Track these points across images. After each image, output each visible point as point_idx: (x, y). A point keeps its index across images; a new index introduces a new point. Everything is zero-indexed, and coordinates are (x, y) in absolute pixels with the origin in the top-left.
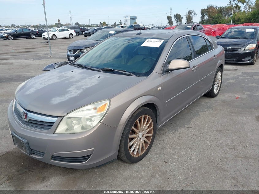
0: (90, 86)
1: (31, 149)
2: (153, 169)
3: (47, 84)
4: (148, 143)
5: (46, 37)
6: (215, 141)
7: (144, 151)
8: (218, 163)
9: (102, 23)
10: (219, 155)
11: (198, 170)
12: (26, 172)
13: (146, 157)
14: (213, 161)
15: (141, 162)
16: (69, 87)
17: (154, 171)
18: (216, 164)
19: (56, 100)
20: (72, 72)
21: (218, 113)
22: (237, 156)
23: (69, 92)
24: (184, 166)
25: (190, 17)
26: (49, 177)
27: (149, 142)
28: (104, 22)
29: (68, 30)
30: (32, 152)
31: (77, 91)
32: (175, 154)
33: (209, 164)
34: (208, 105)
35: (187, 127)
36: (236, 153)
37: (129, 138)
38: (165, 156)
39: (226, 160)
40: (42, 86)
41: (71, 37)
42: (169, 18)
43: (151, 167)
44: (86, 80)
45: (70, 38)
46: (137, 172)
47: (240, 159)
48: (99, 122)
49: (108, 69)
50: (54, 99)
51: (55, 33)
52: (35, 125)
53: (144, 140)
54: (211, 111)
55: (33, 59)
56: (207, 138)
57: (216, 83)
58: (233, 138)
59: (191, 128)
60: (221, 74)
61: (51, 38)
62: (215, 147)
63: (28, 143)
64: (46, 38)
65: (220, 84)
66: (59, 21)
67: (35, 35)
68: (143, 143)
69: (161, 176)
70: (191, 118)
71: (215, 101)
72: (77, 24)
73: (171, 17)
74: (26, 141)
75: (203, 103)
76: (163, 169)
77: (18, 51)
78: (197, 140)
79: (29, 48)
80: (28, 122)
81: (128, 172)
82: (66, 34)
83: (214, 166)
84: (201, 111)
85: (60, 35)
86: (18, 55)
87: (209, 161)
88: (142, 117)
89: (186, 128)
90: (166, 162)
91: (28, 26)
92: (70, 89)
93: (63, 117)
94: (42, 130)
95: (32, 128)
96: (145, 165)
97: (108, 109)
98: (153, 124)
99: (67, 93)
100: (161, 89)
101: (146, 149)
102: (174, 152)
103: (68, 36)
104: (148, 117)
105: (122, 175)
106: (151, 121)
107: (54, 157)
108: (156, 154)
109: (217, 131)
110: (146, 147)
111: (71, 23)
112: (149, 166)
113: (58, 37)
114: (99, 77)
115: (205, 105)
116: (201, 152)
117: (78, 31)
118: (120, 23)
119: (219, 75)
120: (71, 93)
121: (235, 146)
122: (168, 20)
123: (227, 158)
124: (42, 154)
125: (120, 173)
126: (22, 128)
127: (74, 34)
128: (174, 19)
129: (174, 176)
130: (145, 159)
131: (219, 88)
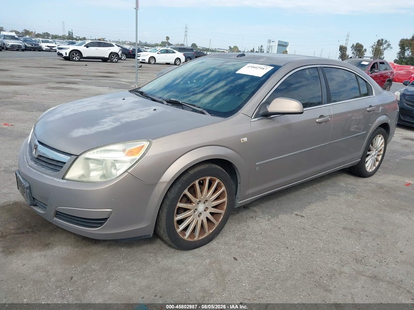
0: (134, 119)
1: (34, 198)
2: (210, 263)
3: (80, 111)
4: (214, 224)
5: (141, 59)
6: (334, 243)
7: (206, 235)
8: (321, 277)
9: (232, 47)
10: (330, 265)
11: (283, 280)
12: (27, 232)
13: (206, 245)
14: (313, 273)
15: (196, 250)
16: (105, 117)
17: (209, 268)
18: (317, 278)
19: (79, 132)
20: (124, 99)
21: (359, 202)
22: (361, 273)
23: (101, 124)
24: (261, 270)
25: (380, 50)
26: (53, 245)
27: (217, 224)
28: (235, 47)
29: (174, 52)
30: (35, 203)
31: (113, 124)
32: (256, 249)
33: (305, 275)
34: (348, 188)
35: (296, 215)
36: (361, 268)
37: (177, 208)
38: (239, 250)
39: (337, 276)
40: (73, 113)
41: (178, 62)
42: (343, 49)
43: (208, 261)
44: (135, 111)
45: (175, 64)
46: (184, 263)
47: (363, 278)
48: (126, 171)
49: (176, 101)
50: (76, 130)
51: (155, 55)
52: (43, 164)
53: (207, 218)
54: (350, 197)
55: (110, 87)
56: (322, 237)
57: (373, 153)
58: (369, 244)
59: (303, 217)
60: (383, 140)
61: (147, 61)
62: (329, 252)
63: (30, 188)
64: (141, 61)
65: (381, 156)
66: (168, 38)
67: (126, 54)
68: (205, 221)
69: (217, 277)
70: (309, 203)
71: (365, 183)
72: (194, 45)
73: (345, 48)
74: (28, 185)
75: (343, 184)
76: (225, 267)
77: (94, 74)
78: (303, 236)
79: (111, 71)
80: (37, 158)
81: (170, 261)
82: (170, 58)
83: (312, 279)
84: (331, 195)
85: (161, 58)
86: (91, 80)
87: (307, 271)
88: (205, 180)
89: (294, 215)
90: (235, 259)
91: (122, 42)
92: (105, 120)
93: (77, 156)
94: (50, 172)
95: (40, 168)
96: (202, 256)
97: (144, 154)
98: (226, 195)
99: (98, 124)
100: (246, 141)
101: (208, 232)
102: (257, 246)
103: (172, 61)
104: (217, 181)
105: (158, 263)
106: (223, 188)
107: (58, 214)
108: (226, 244)
109: (344, 228)
110: (209, 229)
111: (185, 44)
112: (206, 259)
113: (157, 62)
114: (155, 110)
115: (343, 187)
116: (300, 255)
117: (190, 55)
118: (261, 50)
119: (379, 141)
120: (103, 125)
121: (365, 257)
122: (340, 52)
123: (341, 273)
124: (44, 206)
125: (157, 260)
126: (28, 166)
127: (183, 59)
128: (352, 52)
129: (238, 281)
130: (205, 248)
131: (377, 163)
